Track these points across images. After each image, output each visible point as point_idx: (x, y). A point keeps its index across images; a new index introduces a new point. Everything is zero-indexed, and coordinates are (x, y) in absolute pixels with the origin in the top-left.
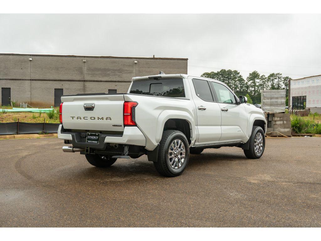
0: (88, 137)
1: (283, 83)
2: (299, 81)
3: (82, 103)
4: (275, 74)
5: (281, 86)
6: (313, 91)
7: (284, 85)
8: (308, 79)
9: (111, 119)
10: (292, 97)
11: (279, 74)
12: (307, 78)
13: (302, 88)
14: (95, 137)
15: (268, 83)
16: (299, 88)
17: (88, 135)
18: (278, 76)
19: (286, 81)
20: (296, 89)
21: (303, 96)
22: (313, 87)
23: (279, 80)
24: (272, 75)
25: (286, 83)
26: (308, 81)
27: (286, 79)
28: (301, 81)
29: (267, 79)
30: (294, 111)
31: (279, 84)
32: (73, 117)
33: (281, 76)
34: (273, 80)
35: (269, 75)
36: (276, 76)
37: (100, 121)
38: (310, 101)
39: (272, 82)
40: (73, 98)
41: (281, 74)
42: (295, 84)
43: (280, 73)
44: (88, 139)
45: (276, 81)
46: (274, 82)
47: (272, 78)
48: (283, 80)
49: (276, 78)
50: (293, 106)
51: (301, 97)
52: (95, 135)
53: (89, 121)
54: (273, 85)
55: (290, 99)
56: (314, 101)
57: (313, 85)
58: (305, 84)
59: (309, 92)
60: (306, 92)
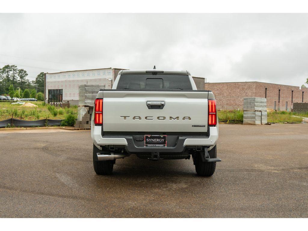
0: (146, 140)
1: (18, 75)
2: (55, 75)
3: (143, 100)
4: (10, 65)
5: (16, 78)
6: (69, 85)
7: (19, 77)
8: (65, 74)
9: (190, 118)
10: (49, 90)
11: (14, 66)
12: (63, 73)
13: (59, 82)
14: (158, 140)
15: (3, 74)
16: (55, 82)
17: (147, 137)
18: (13, 68)
19: (21, 74)
20: (51, 82)
21: (60, 90)
22: (70, 81)
23: (14, 72)
24: (7, 67)
25: (21, 76)
26: (64, 76)
27: (21, 71)
28: (57, 75)
29: (2, 70)
30: (55, 103)
31: (14, 76)
32: (125, 117)
33: (16, 68)
34: (8, 71)
35: (4, 66)
36: (10, 68)
37: (173, 121)
38: (66, 94)
39: (7, 74)
40: (124, 93)
41: (16, 67)
42: (51, 78)
43: (16, 65)
44: (147, 143)
45: (11, 73)
46: (9, 74)
47: (7, 70)
48: (18, 72)
49: (11, 70)
50: (49, 99)
51: (57, 90)
52: (159, 138)
53: (155, 121)
54: (8, 77)
55: (46, 91)
56: (70, 94)
57: (69, 79)
58: (62, 78)
59: (66, 86)
60: (62, 86)
